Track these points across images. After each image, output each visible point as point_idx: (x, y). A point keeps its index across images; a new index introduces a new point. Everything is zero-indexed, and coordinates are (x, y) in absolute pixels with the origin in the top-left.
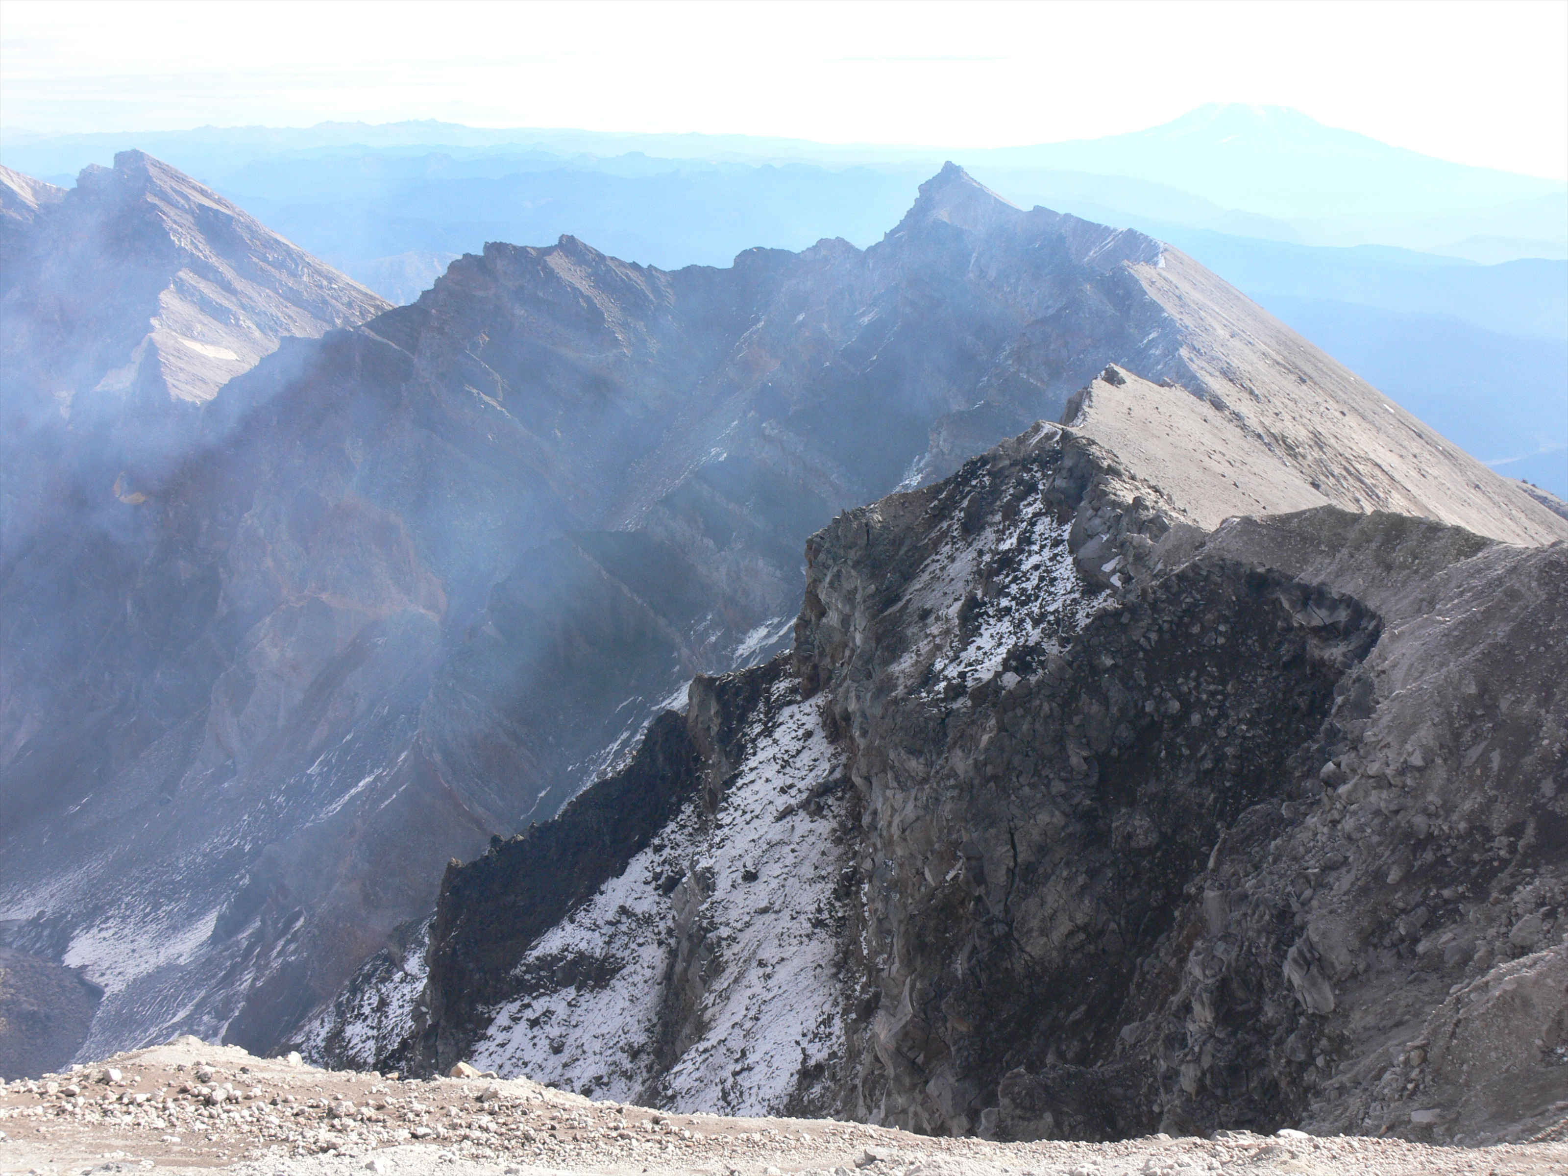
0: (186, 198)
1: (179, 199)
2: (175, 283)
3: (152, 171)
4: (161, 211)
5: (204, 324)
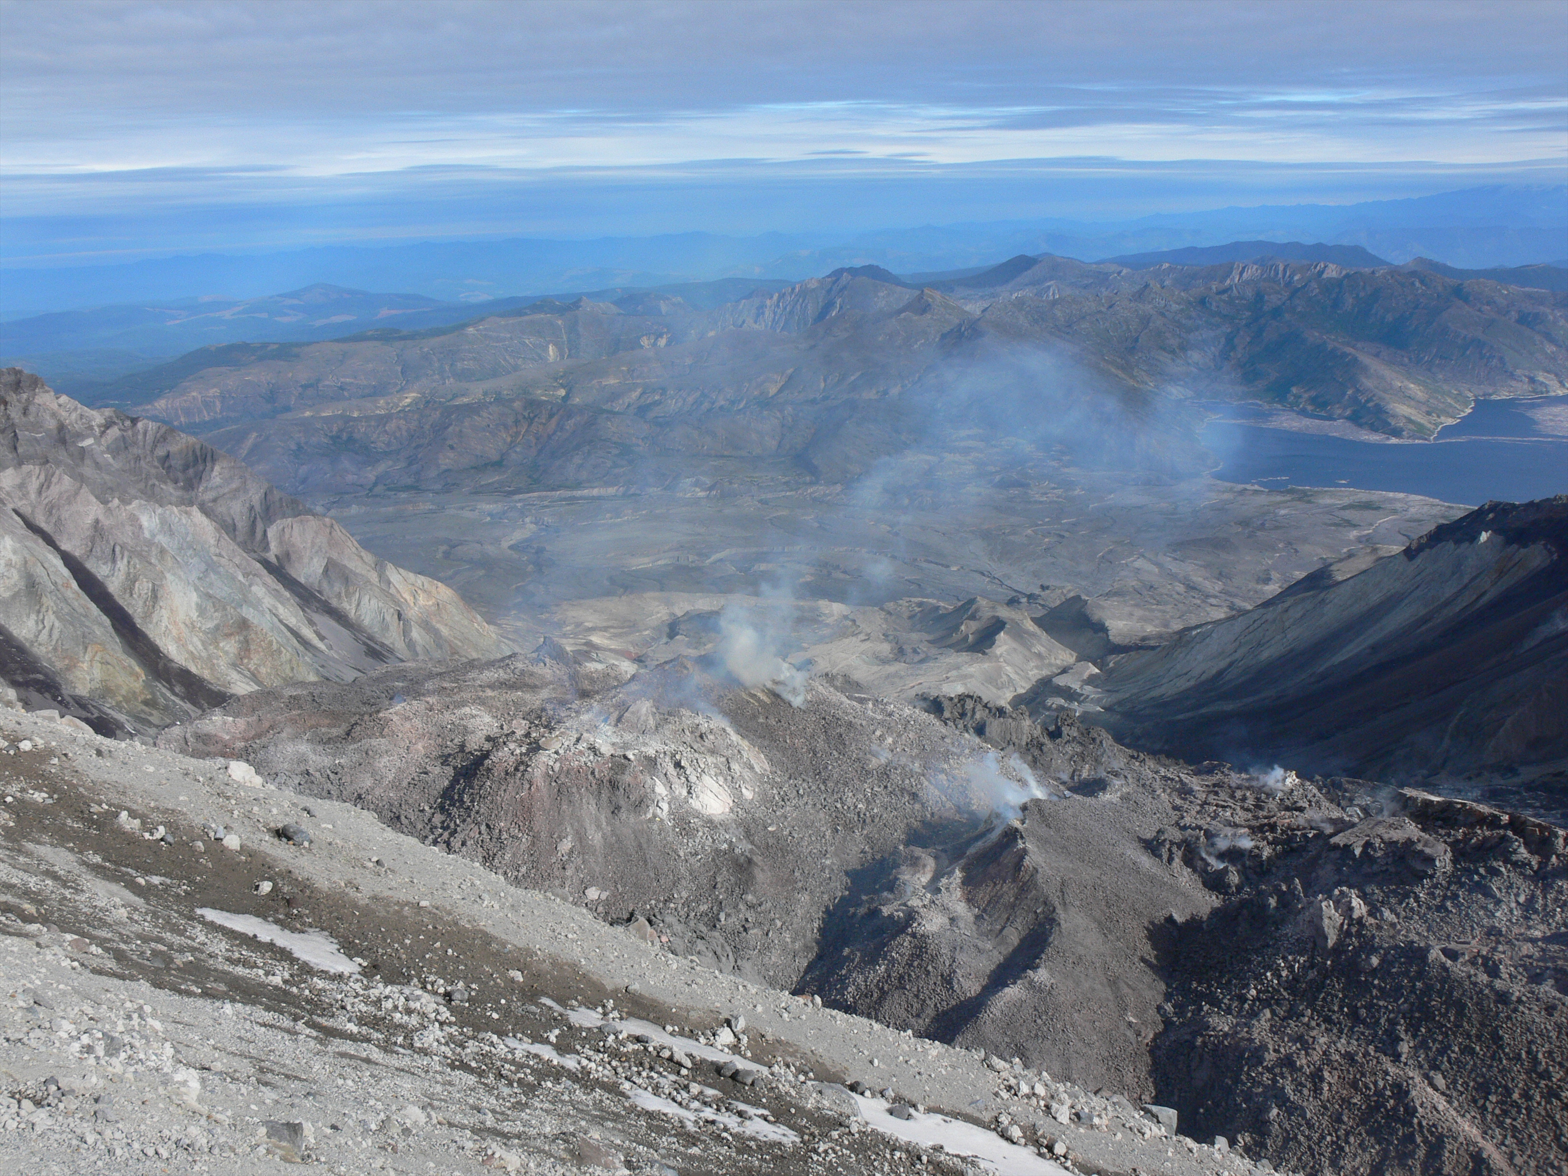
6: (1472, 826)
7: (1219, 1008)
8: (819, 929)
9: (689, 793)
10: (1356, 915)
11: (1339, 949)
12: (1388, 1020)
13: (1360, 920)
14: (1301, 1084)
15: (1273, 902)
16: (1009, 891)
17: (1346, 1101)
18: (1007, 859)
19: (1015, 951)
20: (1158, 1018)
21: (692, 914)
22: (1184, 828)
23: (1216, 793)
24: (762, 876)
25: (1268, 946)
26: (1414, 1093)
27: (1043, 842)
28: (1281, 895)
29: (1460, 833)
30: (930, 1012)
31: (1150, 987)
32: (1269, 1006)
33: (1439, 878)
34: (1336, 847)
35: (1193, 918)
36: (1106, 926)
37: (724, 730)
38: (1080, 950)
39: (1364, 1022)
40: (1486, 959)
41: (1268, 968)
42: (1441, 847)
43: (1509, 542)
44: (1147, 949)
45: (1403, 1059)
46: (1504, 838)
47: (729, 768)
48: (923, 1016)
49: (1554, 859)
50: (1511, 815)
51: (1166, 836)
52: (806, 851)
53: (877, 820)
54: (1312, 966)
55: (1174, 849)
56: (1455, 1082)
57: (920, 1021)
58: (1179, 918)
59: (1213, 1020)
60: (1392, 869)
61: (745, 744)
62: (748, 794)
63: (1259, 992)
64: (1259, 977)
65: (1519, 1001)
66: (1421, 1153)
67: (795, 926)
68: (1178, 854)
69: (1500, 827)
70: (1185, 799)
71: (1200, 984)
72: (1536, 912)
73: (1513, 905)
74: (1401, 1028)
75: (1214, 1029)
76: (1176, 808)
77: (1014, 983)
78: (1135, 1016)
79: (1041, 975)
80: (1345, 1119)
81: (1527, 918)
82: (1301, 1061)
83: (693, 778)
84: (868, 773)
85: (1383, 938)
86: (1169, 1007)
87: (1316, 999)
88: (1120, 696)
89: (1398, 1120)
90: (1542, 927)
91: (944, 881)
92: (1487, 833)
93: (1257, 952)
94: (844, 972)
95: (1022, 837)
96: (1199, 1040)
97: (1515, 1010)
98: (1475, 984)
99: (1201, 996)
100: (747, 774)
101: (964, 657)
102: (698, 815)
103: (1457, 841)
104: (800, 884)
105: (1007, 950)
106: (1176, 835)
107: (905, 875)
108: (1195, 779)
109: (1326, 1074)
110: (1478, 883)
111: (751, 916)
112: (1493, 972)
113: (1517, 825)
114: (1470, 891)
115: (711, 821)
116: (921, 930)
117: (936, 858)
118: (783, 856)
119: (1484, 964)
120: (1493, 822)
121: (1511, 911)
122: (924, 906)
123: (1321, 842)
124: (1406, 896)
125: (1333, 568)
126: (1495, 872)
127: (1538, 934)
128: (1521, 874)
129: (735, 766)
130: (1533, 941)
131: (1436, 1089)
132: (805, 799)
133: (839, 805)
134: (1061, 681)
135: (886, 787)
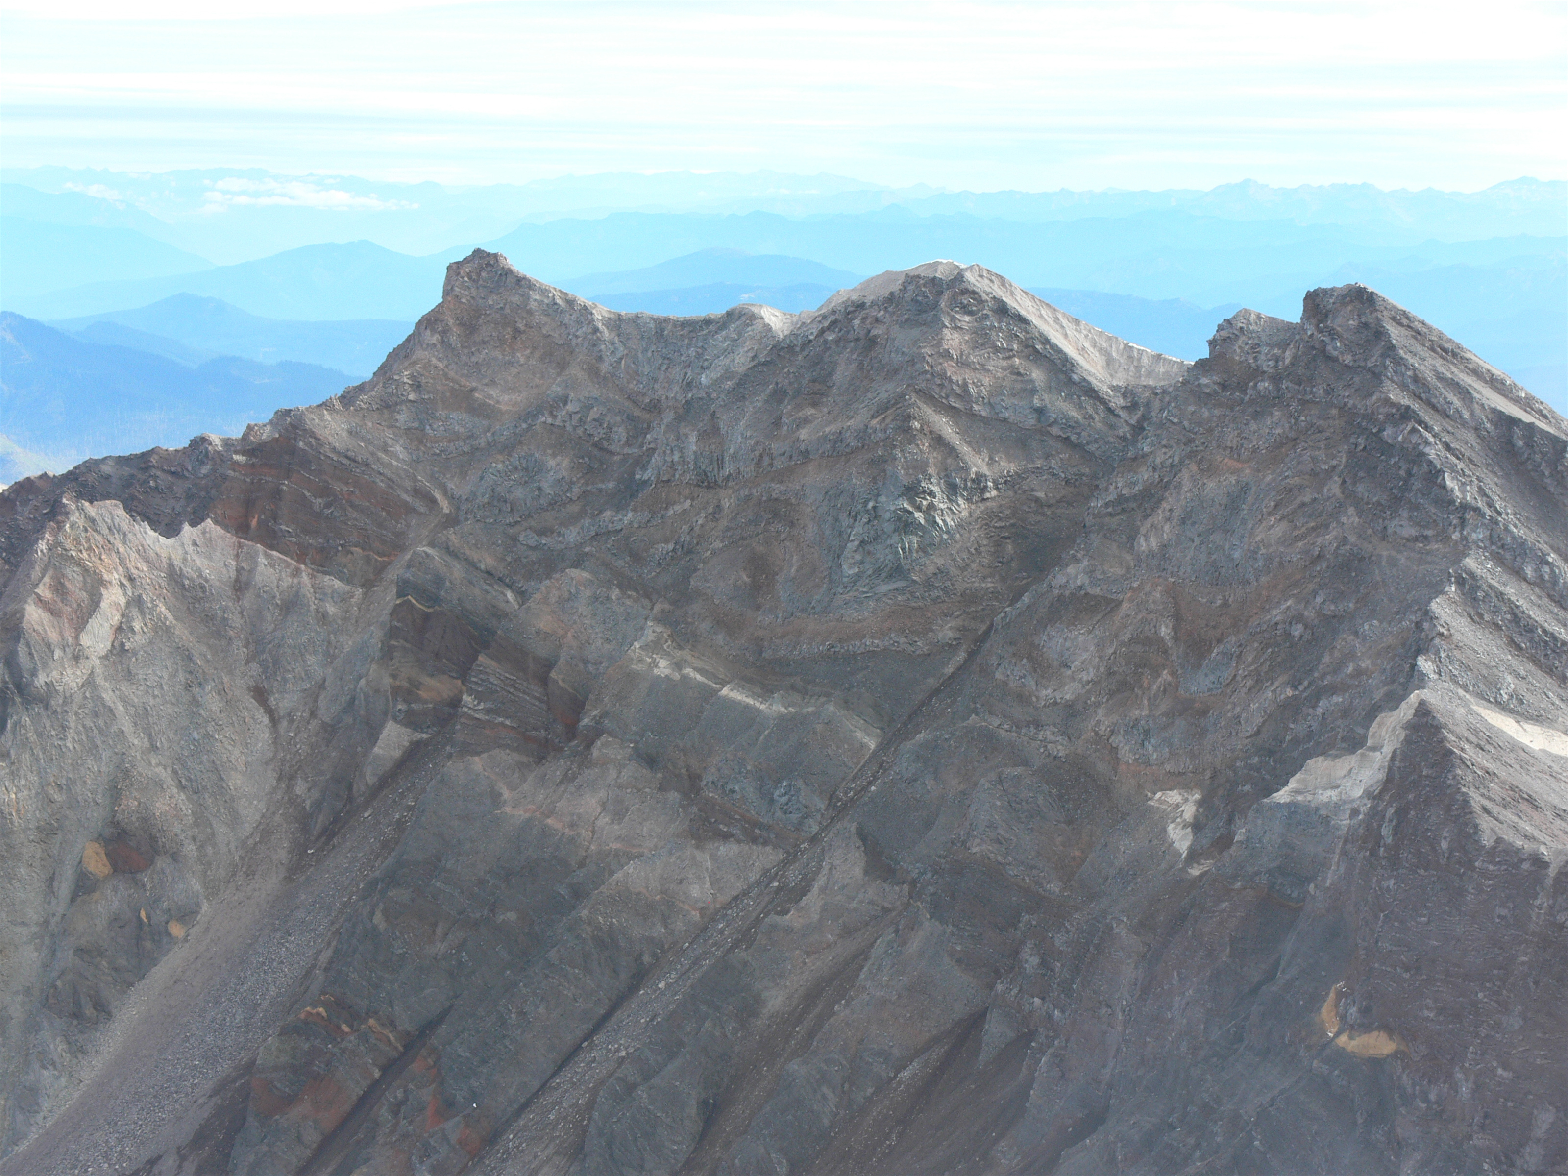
0: (1465, 394)
1: (1452, 397)
2: (1461, 582)
3: (1395, 333)
4: (1420, 422)
5: (1517, 675)
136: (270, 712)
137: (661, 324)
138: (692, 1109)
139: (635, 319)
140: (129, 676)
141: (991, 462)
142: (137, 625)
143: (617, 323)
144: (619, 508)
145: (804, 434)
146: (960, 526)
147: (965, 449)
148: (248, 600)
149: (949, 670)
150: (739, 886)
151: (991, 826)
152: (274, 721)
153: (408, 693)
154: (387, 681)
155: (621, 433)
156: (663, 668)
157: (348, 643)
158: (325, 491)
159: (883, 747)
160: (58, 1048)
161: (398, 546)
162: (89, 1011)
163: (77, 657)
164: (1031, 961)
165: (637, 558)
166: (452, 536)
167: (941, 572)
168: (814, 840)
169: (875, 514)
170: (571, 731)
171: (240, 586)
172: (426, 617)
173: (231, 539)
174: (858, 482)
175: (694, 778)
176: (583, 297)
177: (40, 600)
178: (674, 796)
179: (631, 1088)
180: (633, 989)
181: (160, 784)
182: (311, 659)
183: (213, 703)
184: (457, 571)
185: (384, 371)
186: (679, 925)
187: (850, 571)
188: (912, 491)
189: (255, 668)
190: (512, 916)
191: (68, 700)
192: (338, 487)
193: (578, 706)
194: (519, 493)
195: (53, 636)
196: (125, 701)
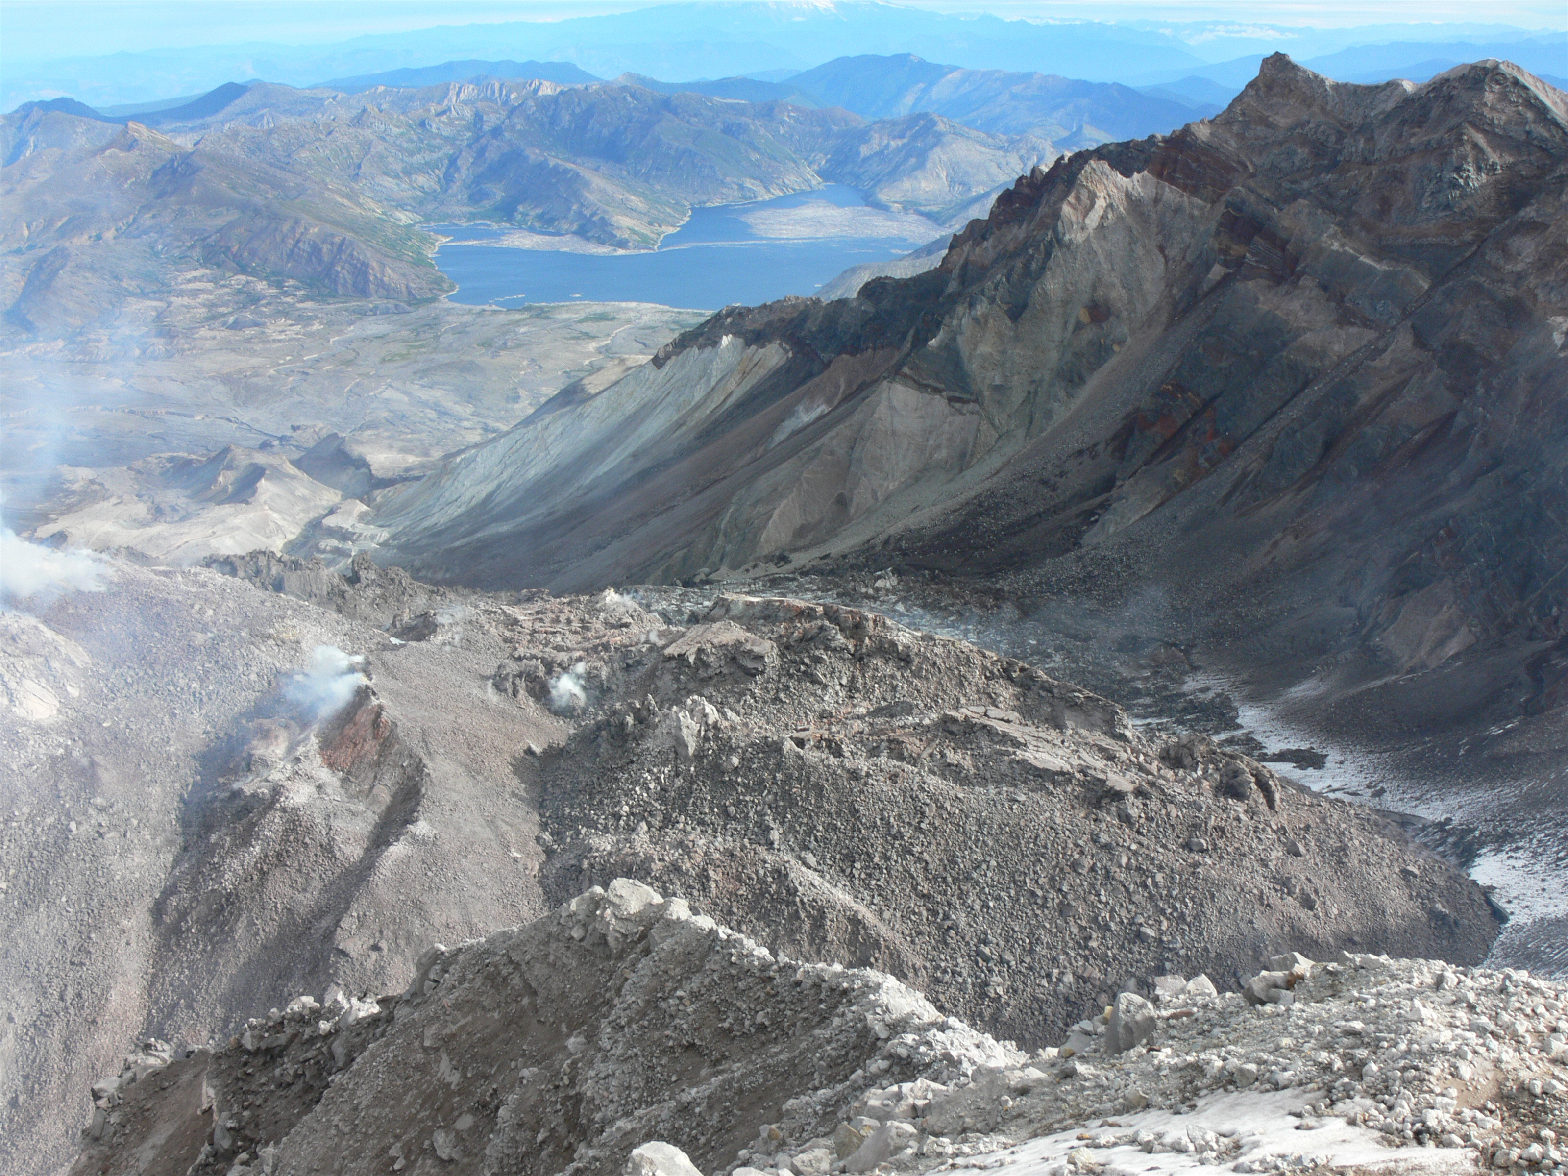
6: (791, 620)
7: (597, 828)
8: (178, 821)
9: (11, 701)
10: (711, 721)
11: (700, 756)
12: (756, 812)
13: (716, 726)
14: (690, 887)
15: (630, 720)
16: (371, 748)
17: (733, 894)
18: (364, 718)
19: (390, 809)
20: (540, 849)
21: (39, 830)
22: (520, 659)
23: (541, 620)
24: (108, 776)
25: (632, 762)
26: (792, 875)
27: (395, 695)
28: (637, 713)
29: (781, 628)
30: (316, 884)
31: (525, 821)
32: (644, 818)
33: (770, 673)
34: (671, 658)
35: (550, 747)
36: (474, 770)
37: (36, 628)
38: (455, 797)
39: (735, 819)
40: (829, 742)
41: (636, 783)
42: (768, 644)
43: (748, 344)
44: (514, 783)
45: (776, 846)
46: (822, 628)
47: (50, 668)
48: (310, 889)
49: (867, 640)
50: (824, 605)
51: (508, 670)
52: (148, 742)
53: (214, 697)
54: (677, 775)
55: (518, 681)
56: (823, 858)
57: (308, 895)
58: (537, 749)
59: (594, 841)
60: (725, 671)
61: (60, 639)
62: (74, 692)
63: (631, 807)
64: (628, 794)
65: (868, 775)
66: (807, 926)
67: (152, 821)
68: (522, 684)
69: (816, 619)
70: (513, 630)
71: (572, 807)
72: (858, 691)
73: (838, 688)
74: (769, 819)
75: (597, 850)
76: (506, 640)
77: (398, 840)
78: (519, 850)
79: (422, 828)
80: (735, 910)
81: (852, 698)
82: (686, 865)
83: (13, 685)
84: (196, 649)
85: (738, 738)
86: (547, 836)
87: (687, 804)
88: (393, 530)
89: (782, 901)
90: (866, 703)
91: (301, 750)
92: (807, 625)
93: (622, 769)
94: (216, 860)
95: (374, 694)
96: (585, 864)
97: (866, 784)
98: (828, 766)
99: (575, 820)
100: (69, 671)
101: (227, 509)
102: (24, 723)
103: (781, 636)
104: (148, 777)
105: (381, 808)
106: (513, 667)
107: (260, 750)
108: (516, 609)
109: (711, 873)
110: (804, 672)
111: (104, 820)
112: (838, 752)
113: (831, 615)
114: (799, 681)
115: (40, 727)
116: (290, 804)
117: (286, 727)
118: (125, 751)
119: (829, 747)
120: (808, 614)
121: (837, 693)
122: (288, 779)
123: (654, 655)
124: (742, 694)
125: (585, 381)
126: (818, 660)
127: (862, 710)
128: (841, 658)
129: (56, 665)
130: (859, 717)
131: (809, 867)
132: (135, 687)
133: (172, 688)
134: (331, 522)
135: (217, 662)
136: (1165, 257)
137: (1357, 88)
138: (1319, 444)
139: (1345, 85)
140: (1105, 237)
141: (1501, 156)
142: (1110, 216)
143: (1337, 87)
144: (1328, 173)
145: (1413, 140)
146: (1481, 187)
147: (1488, 150)
148: (1160, 207)
149: (1468, 254)
150: (1357, 347)
151: (1471, 327)
152: (1167, 261)
153: (1225, 251)
154: (1217, 246)
155: (1333, 138)
156: (1336, 246)
157: (1202, 228)
158: (1197, 160)
159: (1431, 288)
160: (1062, 394)
161: (1228, 185)
162: (1076, 380)
163: (1083, 228)
164: (1480, 390)
165: (1331, 196)
166: (1252, 183)
167: (1469, 208)
168: (1393, 329)
169: (1440, 179)
170: (1293, 272)
171: (1157, 201)
172: (1236, 218)
173: (1155, 180)
174: (1433, 164)
175: (1343, 297)
176: (1323, 75)
177: (1069, 203)
178: (1333, 304)
179: (1295, 432)
180: (1302, 389)
181: (1114, 286)
182: (1185, 234)
183: (1140, 251)
184: (1253, 198)
185: (1231, 106)
186: (1327, 362)
187: (1425, 205)
188: (1459, 169)
189: (1160, 237)
190: (1255, 353)
191: (1078, 246)
192: (1203, 158)
193: (1296, 261)
194: (1284, 164)
195: (1074, 219)
196: (1102, 248)
